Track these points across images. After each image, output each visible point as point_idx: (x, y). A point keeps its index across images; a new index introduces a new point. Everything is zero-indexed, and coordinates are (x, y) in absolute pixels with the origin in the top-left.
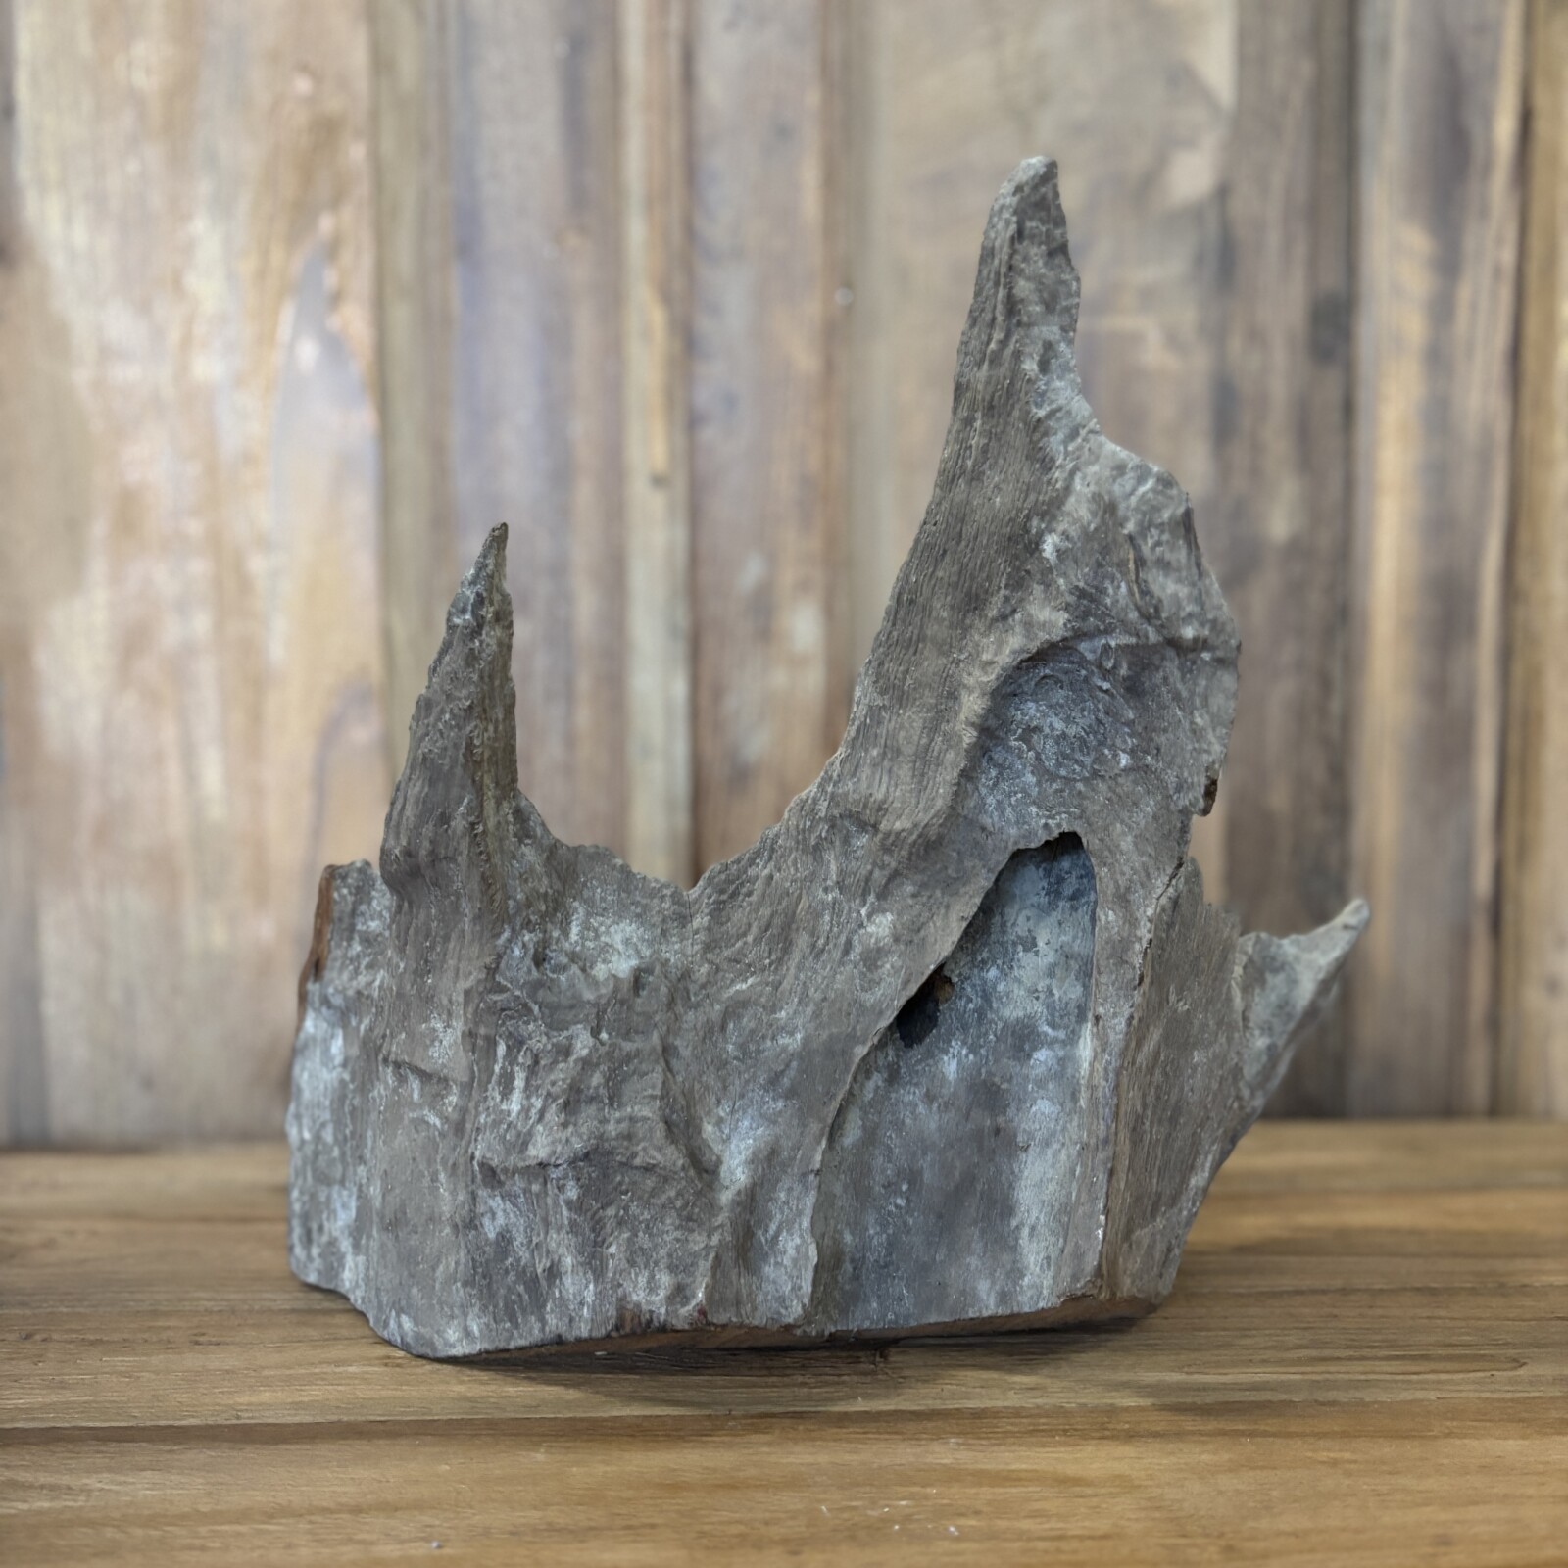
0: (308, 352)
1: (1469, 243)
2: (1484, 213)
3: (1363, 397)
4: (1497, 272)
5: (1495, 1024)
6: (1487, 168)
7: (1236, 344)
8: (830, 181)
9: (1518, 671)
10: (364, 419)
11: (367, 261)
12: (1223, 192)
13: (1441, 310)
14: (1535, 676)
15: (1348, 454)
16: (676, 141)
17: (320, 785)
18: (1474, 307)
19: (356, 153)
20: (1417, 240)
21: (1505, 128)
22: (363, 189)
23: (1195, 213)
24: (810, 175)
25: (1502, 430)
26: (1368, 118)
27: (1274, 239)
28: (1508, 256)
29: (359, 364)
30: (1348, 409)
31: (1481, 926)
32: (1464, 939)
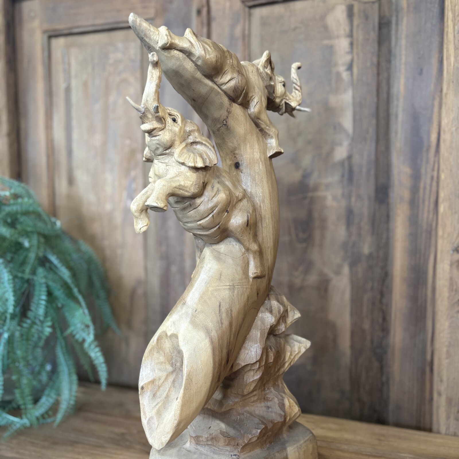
1: (423, 171)
2: (427, 162)
3: (392, 214)
4: (432, 178)
6: (429, 148)
7: (353, 199)
12: (350, 157)
13: (414, 189)
15: (388, 229)
18: (425, 188)
20: (406, 169)
21: (434, 137)
23: (342, 163)
26: (393, 135)
27: (364, 170)
28: (435, 174)
30: (388, 216)
31: (428, 369)
32: (423, 373)
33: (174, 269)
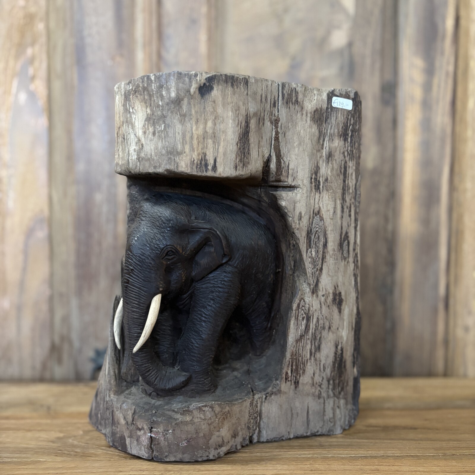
0: (23, 97)
1: (437, 64)
2: (442, 53)
3: (400, 118)
4: (447, 74)
5: (446, 342)
6: (444, 37)
8: (210, 39)
9: (455, 216)
10: (43, 122)
11: (44, 65)
12: (350, 45)
13: (427, 87)
14: (460, 218)
15: (395, 138)
16: (154, 23)
17: (26, 252)
18: (439, 87)
19: (40, 26)
20: (419, 63)
21: (450, 23)
22: (43, 40)
23: (340, 52)
24: (203, 37)
25: (449, 130)
26: (402, 19)
27: (368, 61)
28: (451, 68)
29: (42, 102)
30: (395, 122)
31: (441, 306)
32: (435, 311)
33: (99, 197)
